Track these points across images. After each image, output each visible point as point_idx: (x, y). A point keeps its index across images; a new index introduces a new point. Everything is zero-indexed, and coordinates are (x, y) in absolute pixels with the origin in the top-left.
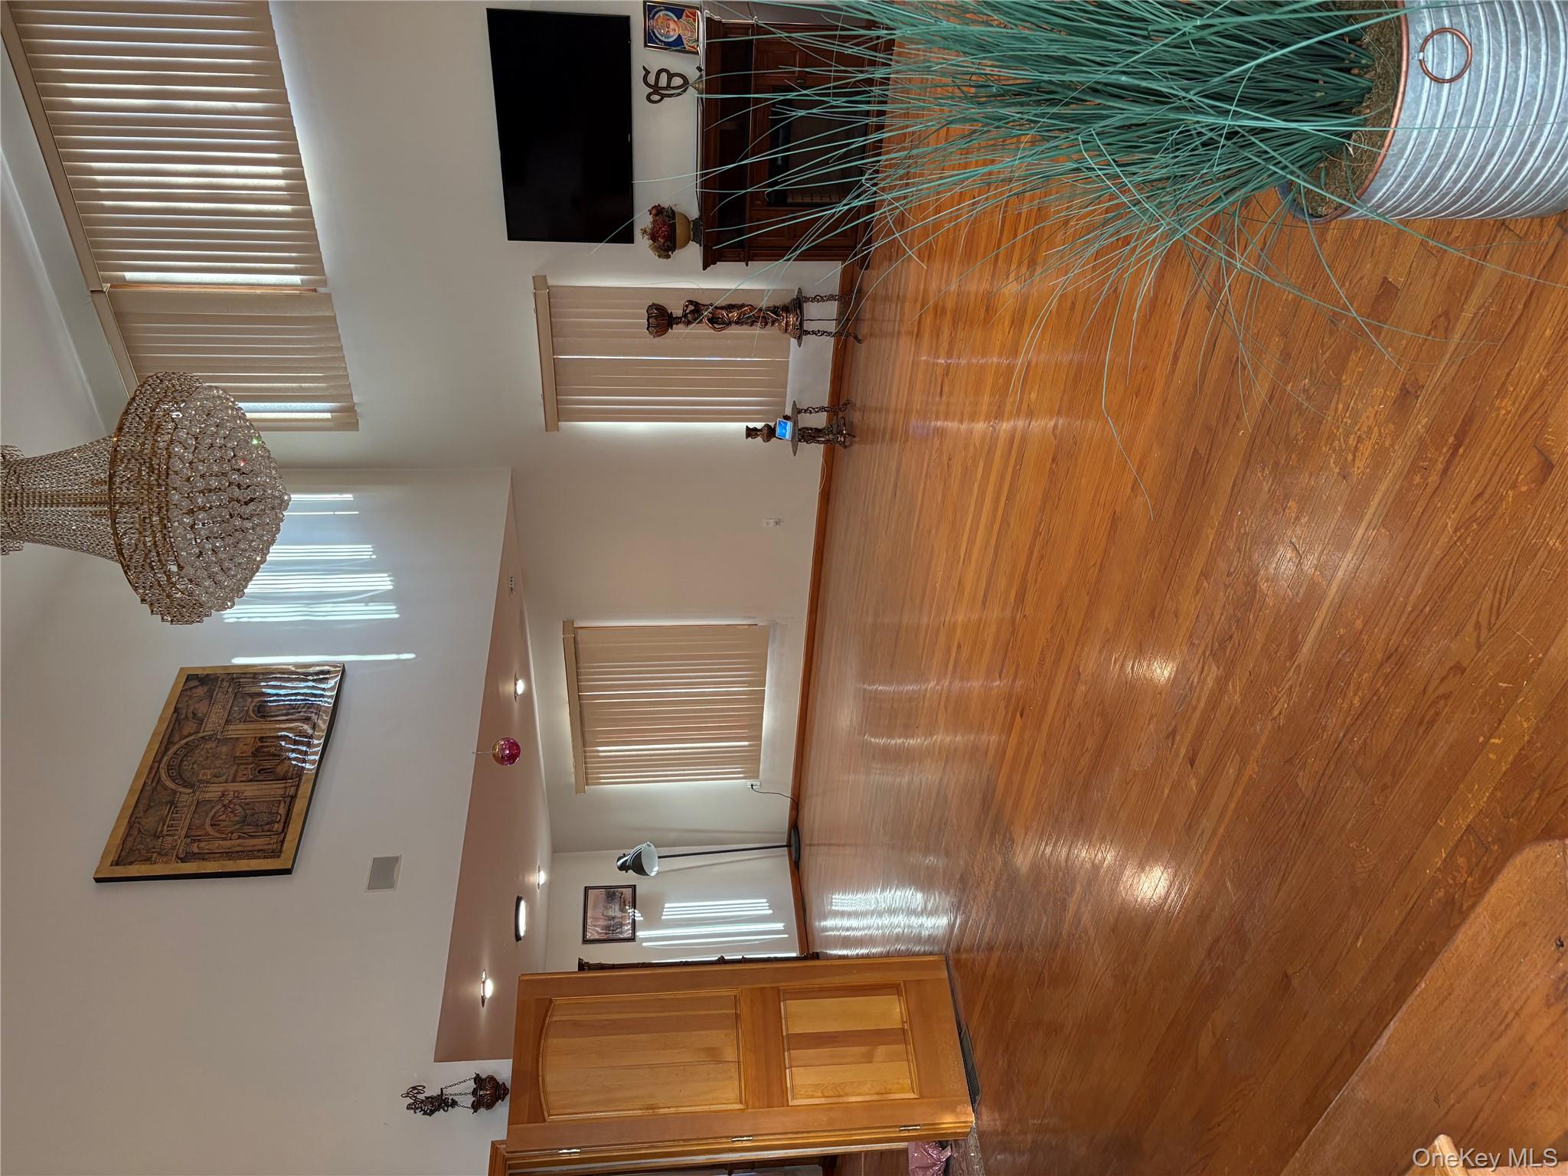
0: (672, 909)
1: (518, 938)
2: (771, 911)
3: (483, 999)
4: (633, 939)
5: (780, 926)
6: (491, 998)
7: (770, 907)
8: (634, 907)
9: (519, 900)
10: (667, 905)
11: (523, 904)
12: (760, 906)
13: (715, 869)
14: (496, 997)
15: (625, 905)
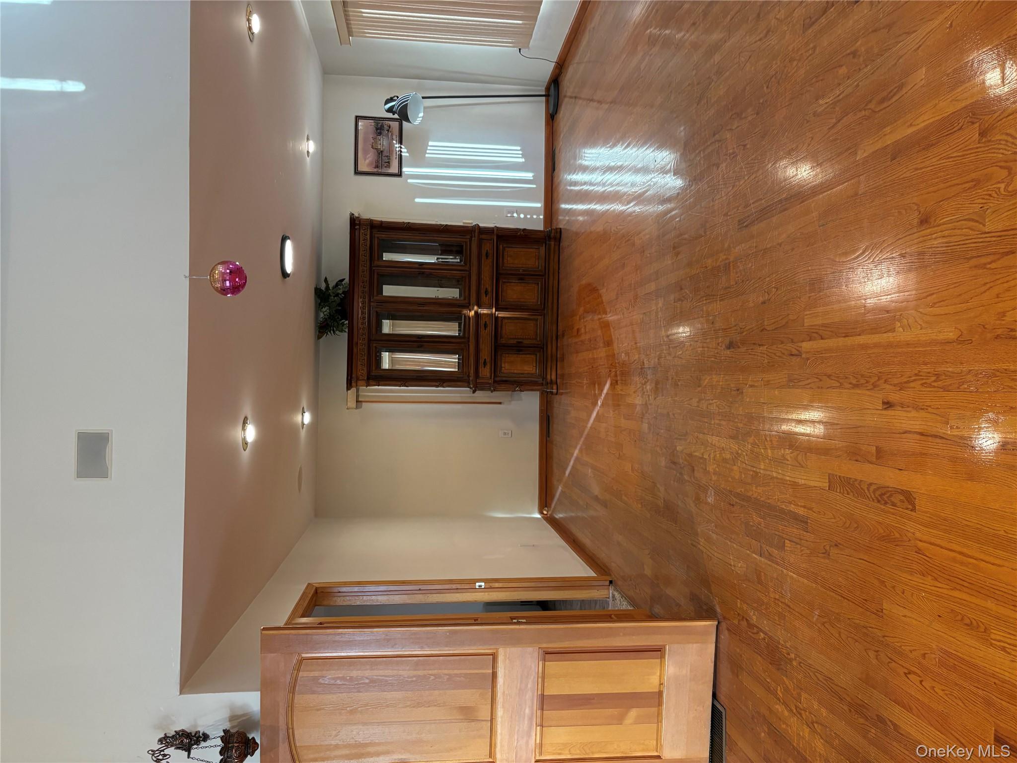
0: (436, 148)
1: (285, 275)
2: (523, 160)
3: (246, 443)
4: (399, 174)
5: (529, 175)
6: (252, 443)
7: (523, 156)
8: (401, 142)
9: (284, 239)
10: (430, 143)
11: (289, 244)
12: (513, 153)
13: (477, 109)
14: (256, 443)
15: (393, 139)
